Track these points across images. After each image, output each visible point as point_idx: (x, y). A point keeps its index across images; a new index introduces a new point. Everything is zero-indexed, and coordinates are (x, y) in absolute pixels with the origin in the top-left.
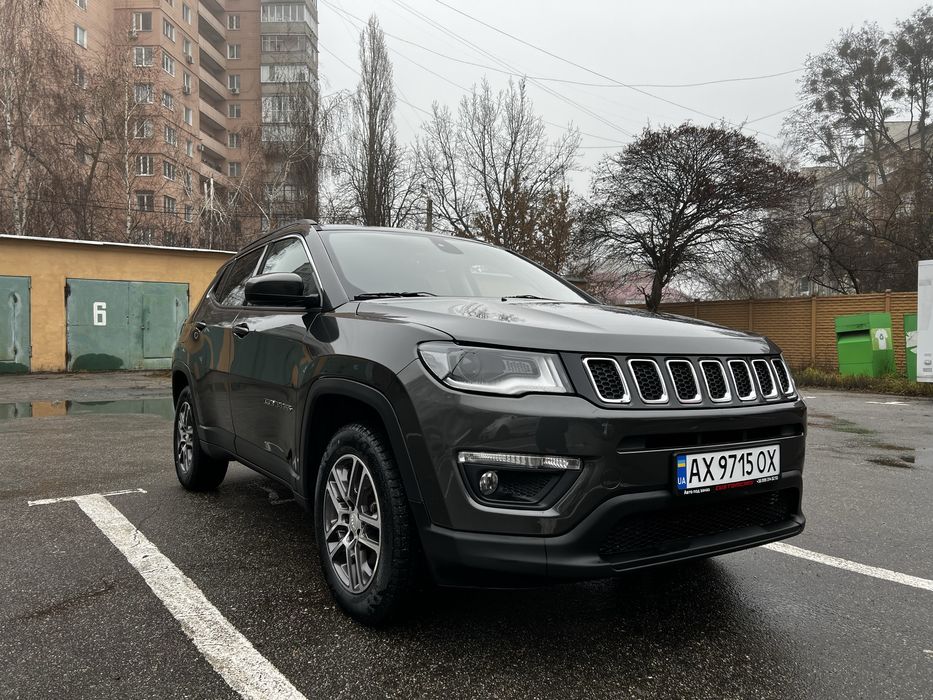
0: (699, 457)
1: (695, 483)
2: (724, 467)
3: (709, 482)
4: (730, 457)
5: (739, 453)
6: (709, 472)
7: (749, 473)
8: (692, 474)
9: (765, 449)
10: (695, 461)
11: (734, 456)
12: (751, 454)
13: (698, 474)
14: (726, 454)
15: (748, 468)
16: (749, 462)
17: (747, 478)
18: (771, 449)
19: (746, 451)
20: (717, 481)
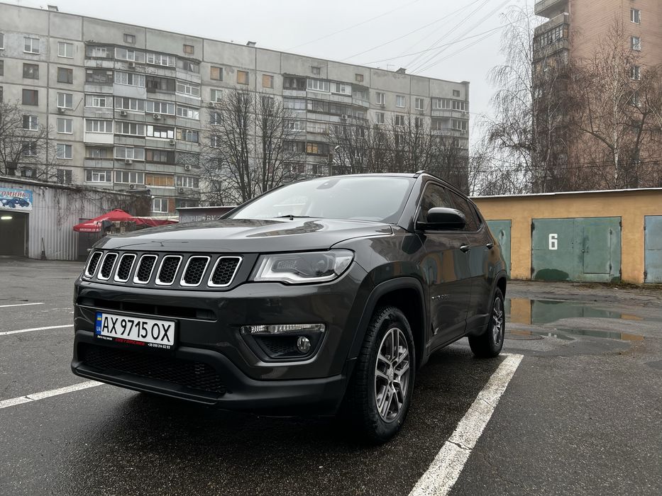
0: (109, 316)
1: (105, 333)
2: (125, 327)
3: (113, 335)
4: (129, 321)
5: (136, 320)
6: (114, 327)
7: (144, 337)
8: (104, 327)
9: (160, 323)
10: (106, 318)
11: (133, 322)
12: (146, 323)
13: (107, 327)
14: (127, 319)
15: (143, 332)
16: (143, 328)
17: (141, 339)
18: (166, 324)
19: (142, 320)
20: (119, 336)
